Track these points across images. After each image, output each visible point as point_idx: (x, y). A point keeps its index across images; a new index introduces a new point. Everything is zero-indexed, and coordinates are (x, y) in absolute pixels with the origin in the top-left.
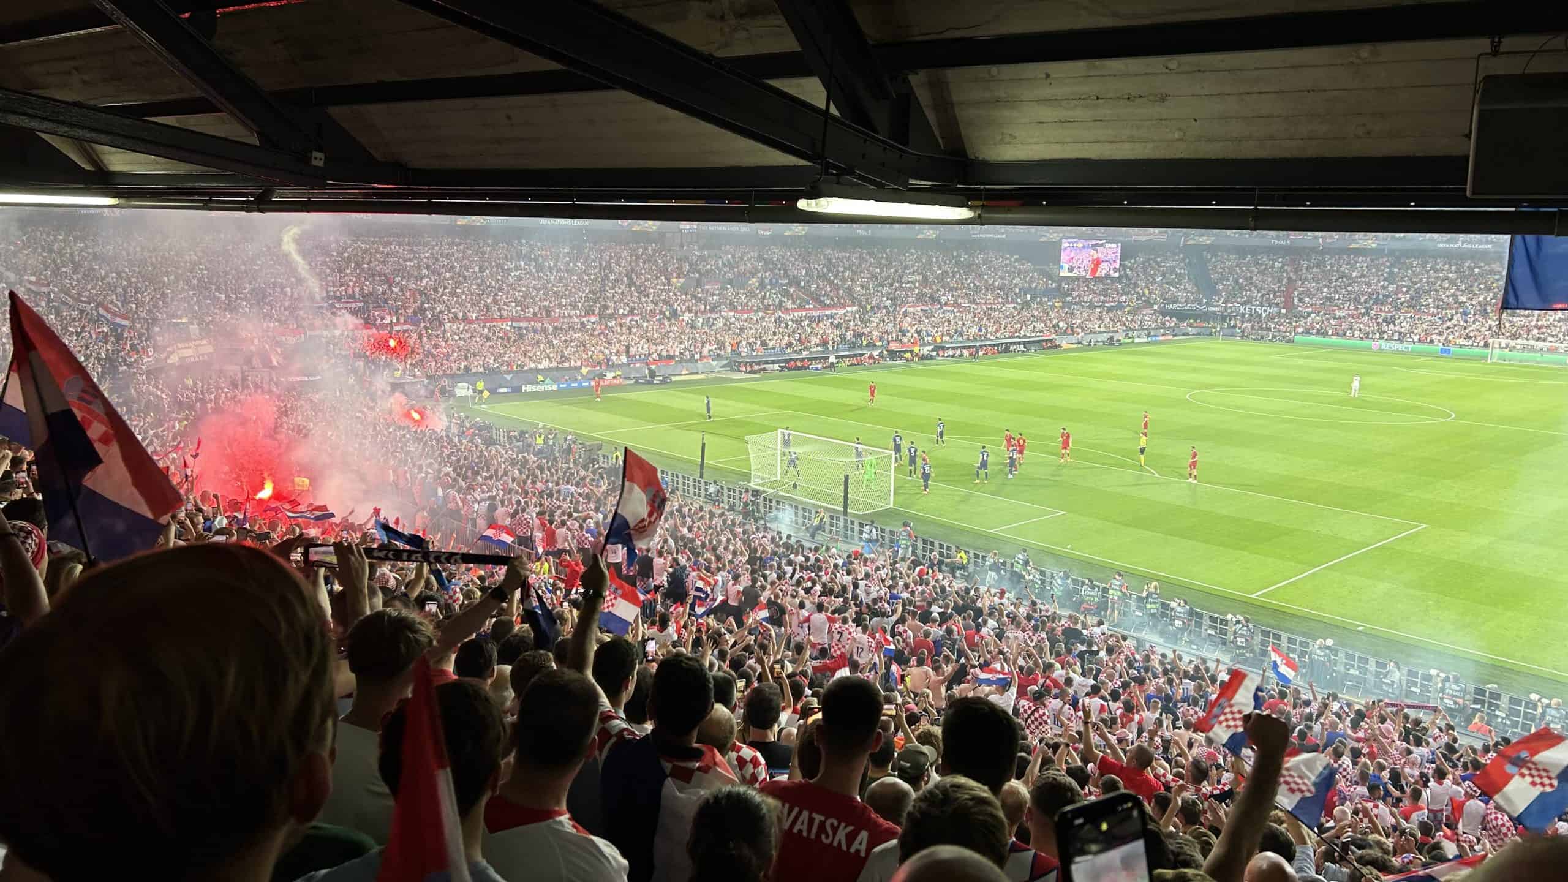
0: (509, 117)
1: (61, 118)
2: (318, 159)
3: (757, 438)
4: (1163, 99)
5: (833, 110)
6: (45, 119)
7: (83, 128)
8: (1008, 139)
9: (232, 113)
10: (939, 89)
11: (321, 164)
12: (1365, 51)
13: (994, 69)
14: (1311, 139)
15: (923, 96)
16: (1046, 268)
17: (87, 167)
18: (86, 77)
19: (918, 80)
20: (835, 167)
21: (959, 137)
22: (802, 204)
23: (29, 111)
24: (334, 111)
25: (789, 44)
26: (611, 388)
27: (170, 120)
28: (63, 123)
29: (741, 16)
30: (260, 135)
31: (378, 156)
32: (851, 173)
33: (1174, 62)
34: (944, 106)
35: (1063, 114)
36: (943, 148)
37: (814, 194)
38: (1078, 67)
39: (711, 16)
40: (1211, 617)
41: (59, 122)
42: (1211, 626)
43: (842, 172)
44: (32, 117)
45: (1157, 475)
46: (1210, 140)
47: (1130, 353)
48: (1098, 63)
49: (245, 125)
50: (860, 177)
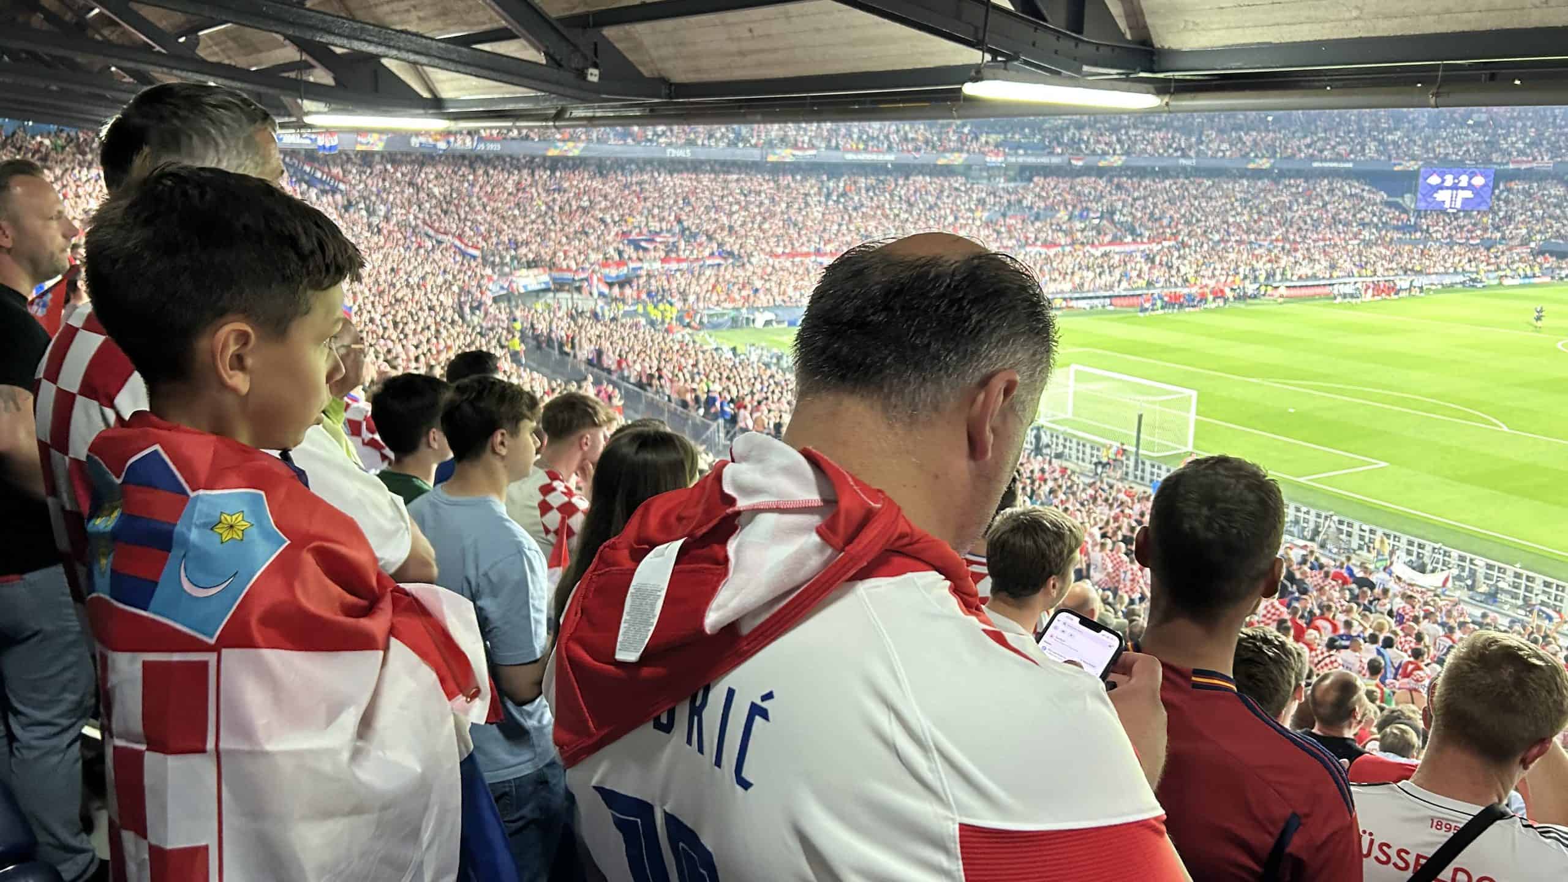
0: (751, 31)
1: (392, 43)
2: (593, 75)
6: (380, 44)
7: (408, 51)
8: (1191, 26)
9: (528, 40)
11: (595, 79)
14: (1489, 10)
16: (1400, 200)
17: (426, 95)
18: (421, 14)
20: (999, 54)
21: (1145, 28)
23: (368, 38)
24: (610, 32)
27: (486, 47)
28: (393, 47)
30: (547, 55)
31: (646, 74)
36: (1129, 37)
40: (1545, 582)
41: (389, 47)
42: (1544, 592)
43: (1007, 59)
44: (370, 42)
45: (1505, 429)
46: (1387, 17)
47: (1497, 296)
49: (535, 46)
50: (1026, 63)
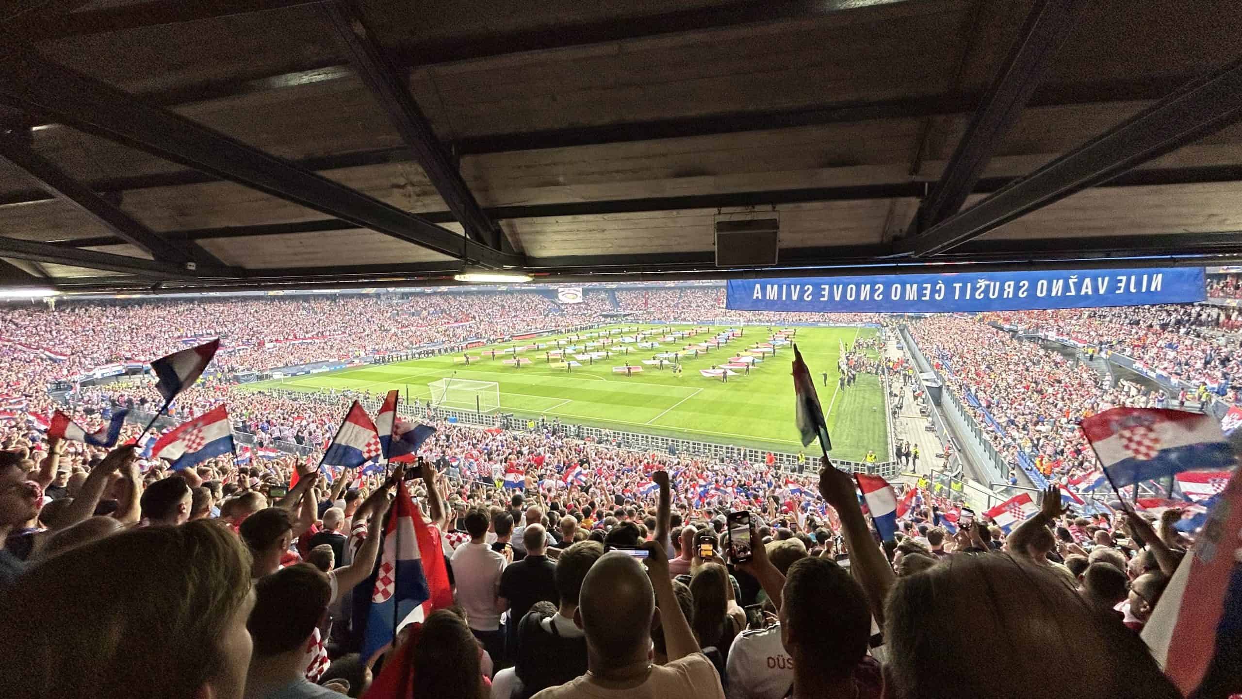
1: (15, 249)
2: (192, 266)
3: (434, 383)
4: (603, 231)
5: (468, 237)
9: (136, 244)
10: (511, 226)
11: (194, 268)
12: (674, 213)
13: (535, 219)
15: (506, 230)
17: (37, 275)
18: (34, 227)
19: (502, 223)
20: (470, 261)
21: (522, 247)
22: (457, 278)
24: (200, 242)
25: (445, 208)
26: (357, 367)
28: (16, 251)
29: (418, 195)
30: (154, 255)
32: (479, 263)
33: (607, 216)
34: (514, 233)
35: (565, 237)
36: (516, 252)
37: (462, 272)
38: (569, 218)
39: (405, 195)
41: (13, 251)
43: (474, 263)
48: (577, 216)
49: (143, 250)
50: (482, 265)
